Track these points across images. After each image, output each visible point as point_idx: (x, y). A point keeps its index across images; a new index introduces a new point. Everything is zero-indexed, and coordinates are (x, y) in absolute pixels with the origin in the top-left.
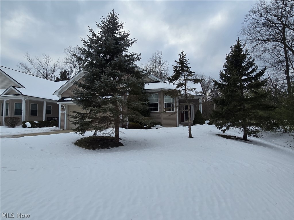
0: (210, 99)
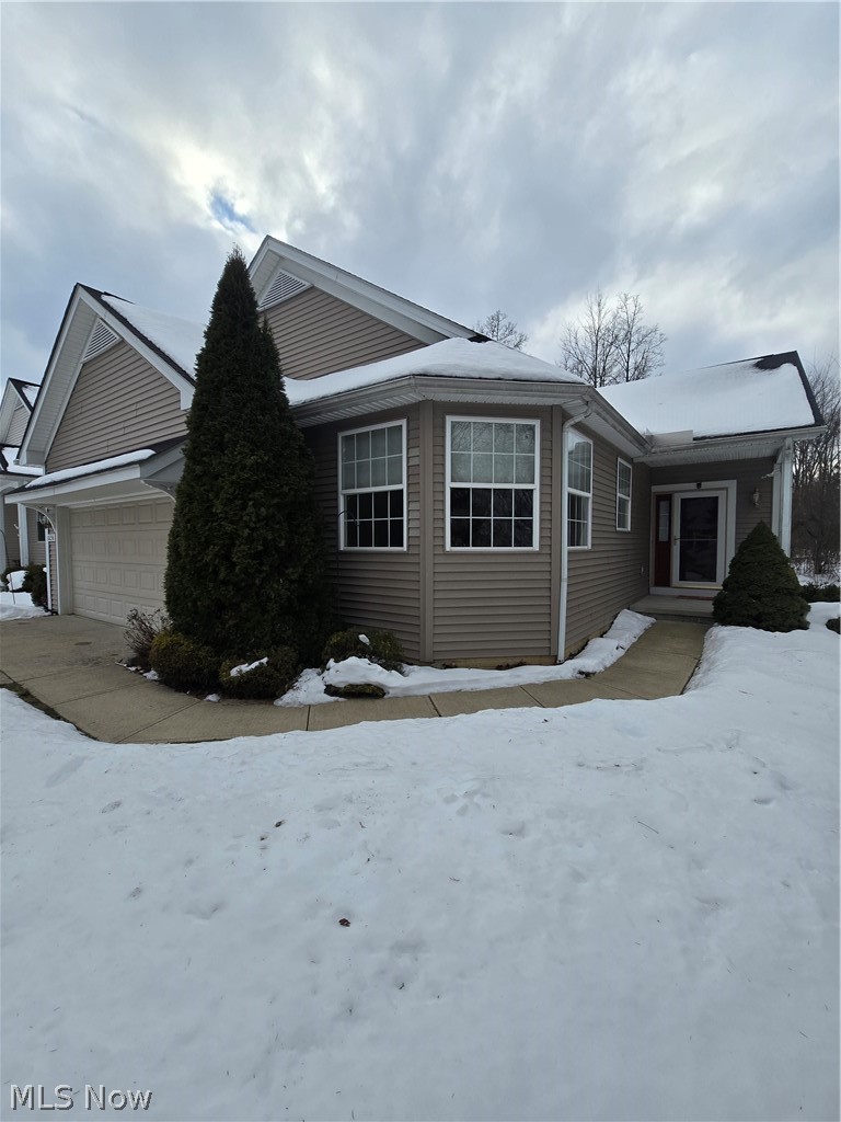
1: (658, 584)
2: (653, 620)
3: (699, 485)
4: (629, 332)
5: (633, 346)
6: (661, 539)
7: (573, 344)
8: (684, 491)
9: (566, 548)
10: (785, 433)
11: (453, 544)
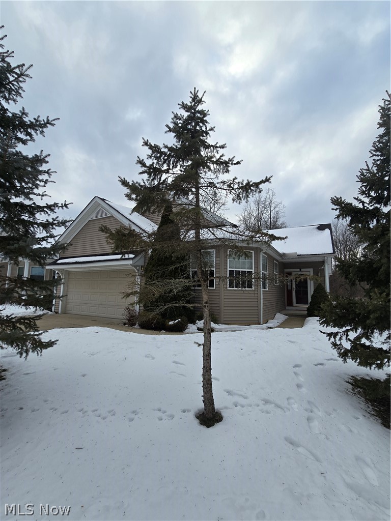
1: (288, 305)
2: (288, 317)
3: (300, 270)
4: (270, 203)
5: (272, 208)
6: (289, 289)
7: (249, 208)
8: (295, 272)
9: (262, 289)
10: (325, 255)
11: (229, 287)
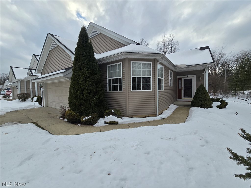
0: (220, 72)
1: (179, 98)
2: (178, 106)
3: (188, 76)
4: (171, 42)
6: (179, 88)
7: (159, 45)
8: (184, 77)
9: (158, 90)
10: (206, 64)
11: (133, 90)
